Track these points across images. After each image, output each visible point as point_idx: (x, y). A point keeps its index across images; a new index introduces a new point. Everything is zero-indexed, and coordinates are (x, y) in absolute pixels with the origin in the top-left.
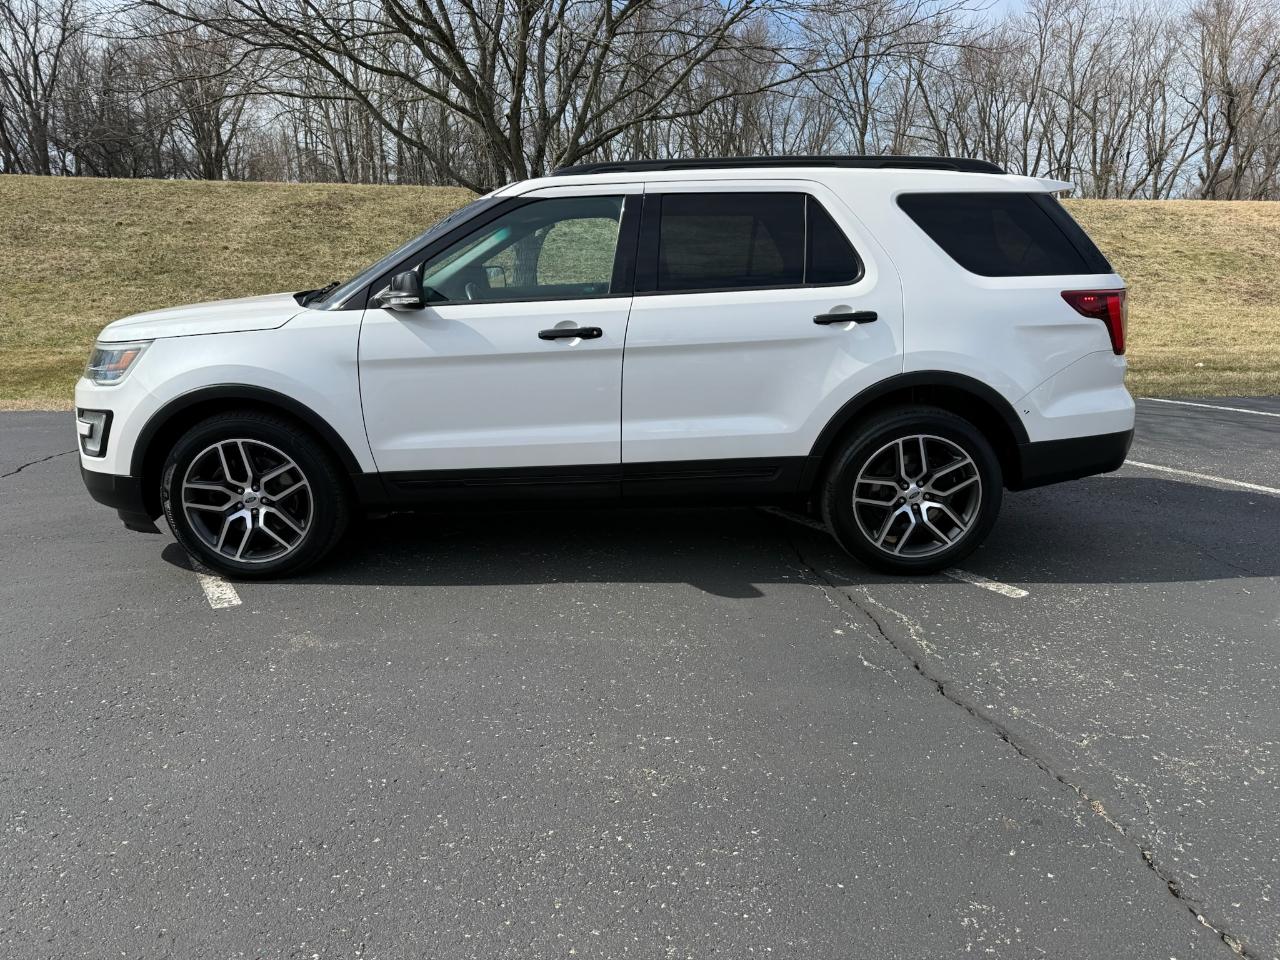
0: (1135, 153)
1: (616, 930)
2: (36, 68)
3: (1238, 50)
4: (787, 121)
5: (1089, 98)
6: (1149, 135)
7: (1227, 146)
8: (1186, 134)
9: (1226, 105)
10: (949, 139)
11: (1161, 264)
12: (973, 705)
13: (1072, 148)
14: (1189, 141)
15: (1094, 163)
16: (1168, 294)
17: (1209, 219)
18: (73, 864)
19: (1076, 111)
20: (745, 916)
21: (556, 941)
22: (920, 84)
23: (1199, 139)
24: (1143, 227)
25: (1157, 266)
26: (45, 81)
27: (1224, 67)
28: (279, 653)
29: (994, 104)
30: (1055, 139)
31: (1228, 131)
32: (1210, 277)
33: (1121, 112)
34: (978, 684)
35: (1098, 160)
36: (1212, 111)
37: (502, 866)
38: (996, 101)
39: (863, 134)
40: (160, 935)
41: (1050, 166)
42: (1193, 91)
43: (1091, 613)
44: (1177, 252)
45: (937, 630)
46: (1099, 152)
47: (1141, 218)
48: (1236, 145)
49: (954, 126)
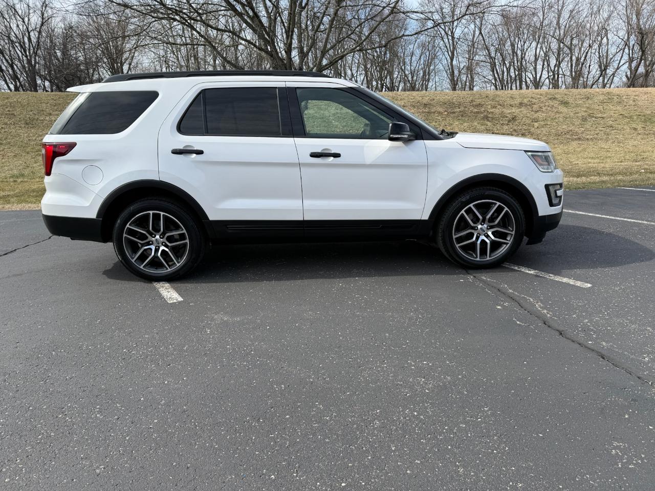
0: (593, 66)
1: (428, 460)
2: (29, 39)
3: (645, 11)
4: (412, 54)
5: (569, 39)
6: (600, 56)
7: (641, 61)
8: (620, 54)
9: (640, 38)
10: (496, 61)
11: (613, 122)
12: (581, 342)
13: (560, 64)
14: (621, 59)
15: (571, 71)
16: (618, 137)
17: (636, 97)
18: (131, 432)
19: (562, 45)
20: (495, 452)
21: (398, 466)
22: (481, 33)
23: (626, 57)
24: (602, 102)
25: (611, 122)
26: (34, 45)
27: (638, 20)
28: (210, 324)
29: (519, 43)
30: (550, 60)
31: (640, 53)
32: (639, 127)
33: (585, 44)
34: (580, 331)
35: (573, 70)
36: (632, 43)
37: (357, 429)
38: (521, 41)
39: (452, 60)
40: (188, 468)
41: (548, 73)
42: (622, 33)
43: (628, 294)
44: (621, 115)
45: (550, 304)
46: (574, 65)
47: (601, 98)
48: (645, 60)
49: (499, 54)
